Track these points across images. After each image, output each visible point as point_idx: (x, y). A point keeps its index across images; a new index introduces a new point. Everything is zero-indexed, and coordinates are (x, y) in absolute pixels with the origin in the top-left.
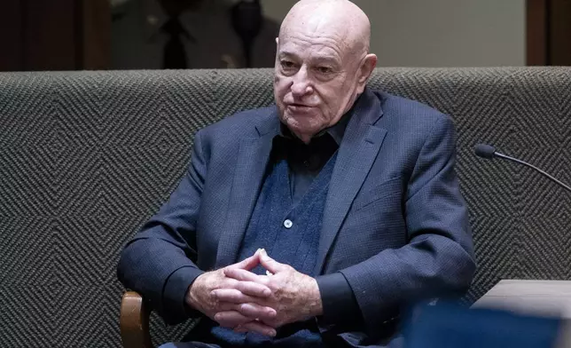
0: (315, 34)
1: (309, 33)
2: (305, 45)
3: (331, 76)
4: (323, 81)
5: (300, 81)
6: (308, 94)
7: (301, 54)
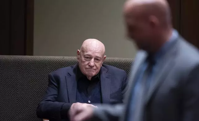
0: (96, 50)
1: (95, 49)
2: (94, 53)
3: (99, 61)
4: (97, 63)
5: (92, 62)
6: (94, 66)
7: (93, 55)
